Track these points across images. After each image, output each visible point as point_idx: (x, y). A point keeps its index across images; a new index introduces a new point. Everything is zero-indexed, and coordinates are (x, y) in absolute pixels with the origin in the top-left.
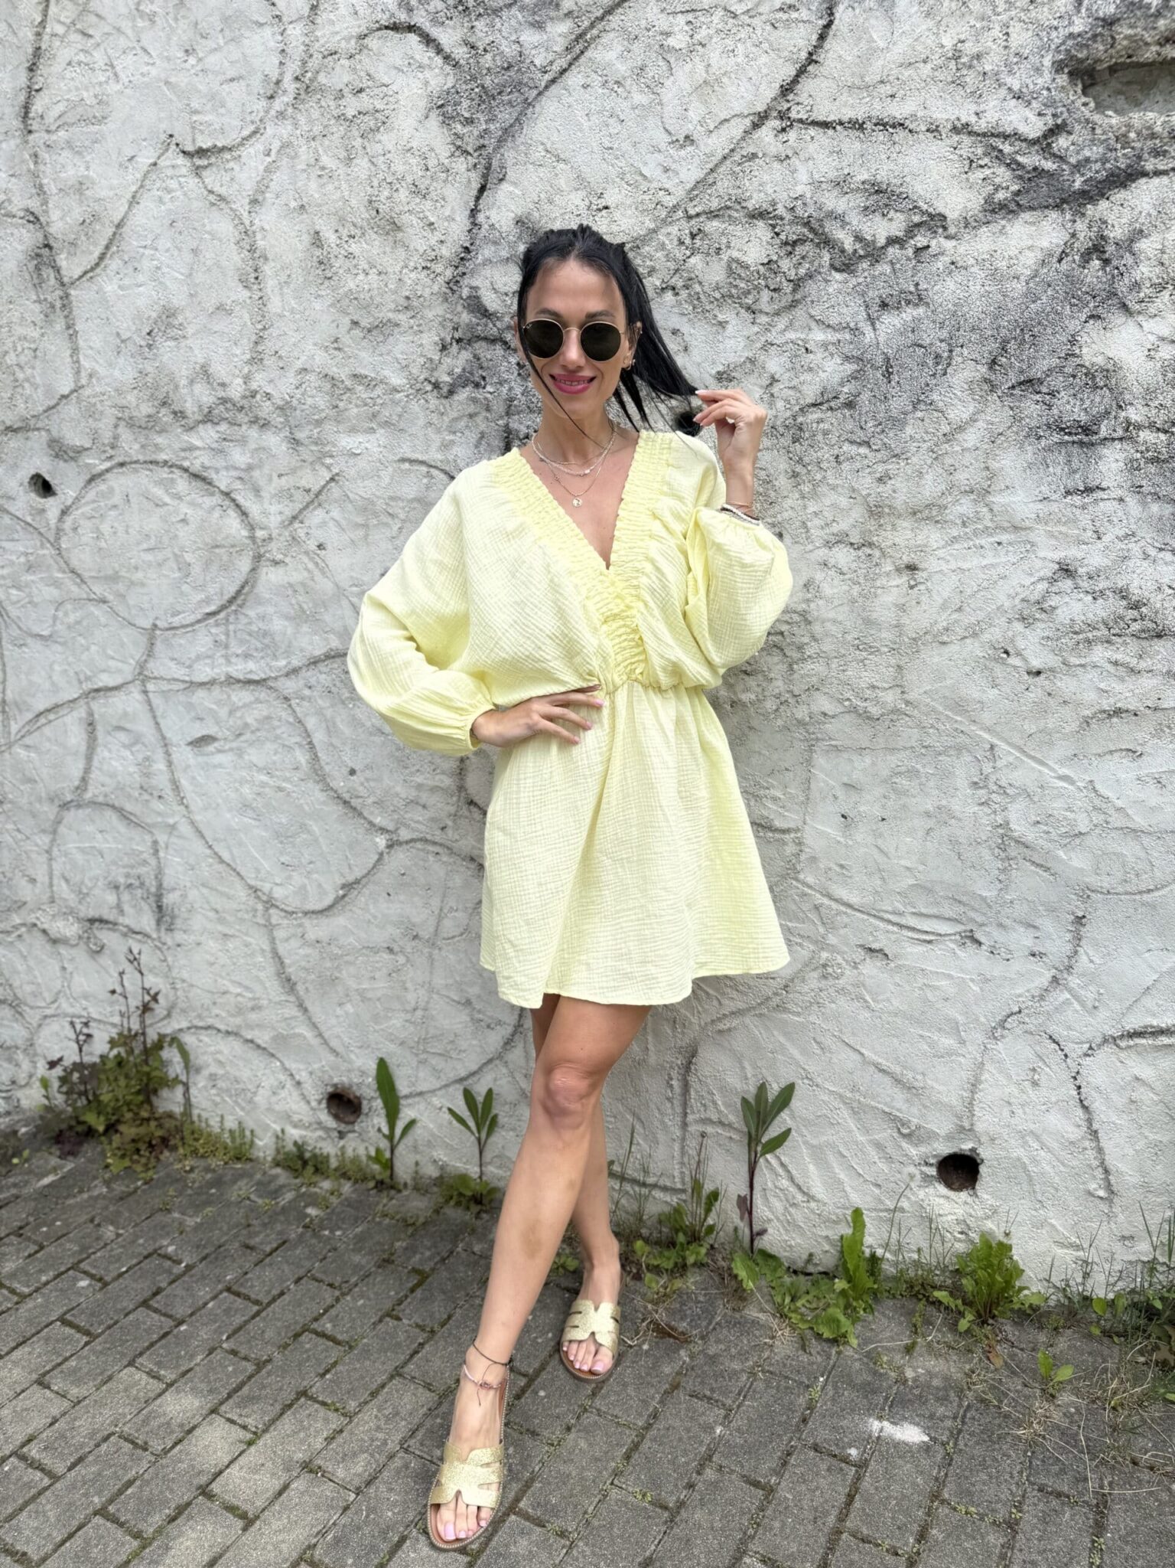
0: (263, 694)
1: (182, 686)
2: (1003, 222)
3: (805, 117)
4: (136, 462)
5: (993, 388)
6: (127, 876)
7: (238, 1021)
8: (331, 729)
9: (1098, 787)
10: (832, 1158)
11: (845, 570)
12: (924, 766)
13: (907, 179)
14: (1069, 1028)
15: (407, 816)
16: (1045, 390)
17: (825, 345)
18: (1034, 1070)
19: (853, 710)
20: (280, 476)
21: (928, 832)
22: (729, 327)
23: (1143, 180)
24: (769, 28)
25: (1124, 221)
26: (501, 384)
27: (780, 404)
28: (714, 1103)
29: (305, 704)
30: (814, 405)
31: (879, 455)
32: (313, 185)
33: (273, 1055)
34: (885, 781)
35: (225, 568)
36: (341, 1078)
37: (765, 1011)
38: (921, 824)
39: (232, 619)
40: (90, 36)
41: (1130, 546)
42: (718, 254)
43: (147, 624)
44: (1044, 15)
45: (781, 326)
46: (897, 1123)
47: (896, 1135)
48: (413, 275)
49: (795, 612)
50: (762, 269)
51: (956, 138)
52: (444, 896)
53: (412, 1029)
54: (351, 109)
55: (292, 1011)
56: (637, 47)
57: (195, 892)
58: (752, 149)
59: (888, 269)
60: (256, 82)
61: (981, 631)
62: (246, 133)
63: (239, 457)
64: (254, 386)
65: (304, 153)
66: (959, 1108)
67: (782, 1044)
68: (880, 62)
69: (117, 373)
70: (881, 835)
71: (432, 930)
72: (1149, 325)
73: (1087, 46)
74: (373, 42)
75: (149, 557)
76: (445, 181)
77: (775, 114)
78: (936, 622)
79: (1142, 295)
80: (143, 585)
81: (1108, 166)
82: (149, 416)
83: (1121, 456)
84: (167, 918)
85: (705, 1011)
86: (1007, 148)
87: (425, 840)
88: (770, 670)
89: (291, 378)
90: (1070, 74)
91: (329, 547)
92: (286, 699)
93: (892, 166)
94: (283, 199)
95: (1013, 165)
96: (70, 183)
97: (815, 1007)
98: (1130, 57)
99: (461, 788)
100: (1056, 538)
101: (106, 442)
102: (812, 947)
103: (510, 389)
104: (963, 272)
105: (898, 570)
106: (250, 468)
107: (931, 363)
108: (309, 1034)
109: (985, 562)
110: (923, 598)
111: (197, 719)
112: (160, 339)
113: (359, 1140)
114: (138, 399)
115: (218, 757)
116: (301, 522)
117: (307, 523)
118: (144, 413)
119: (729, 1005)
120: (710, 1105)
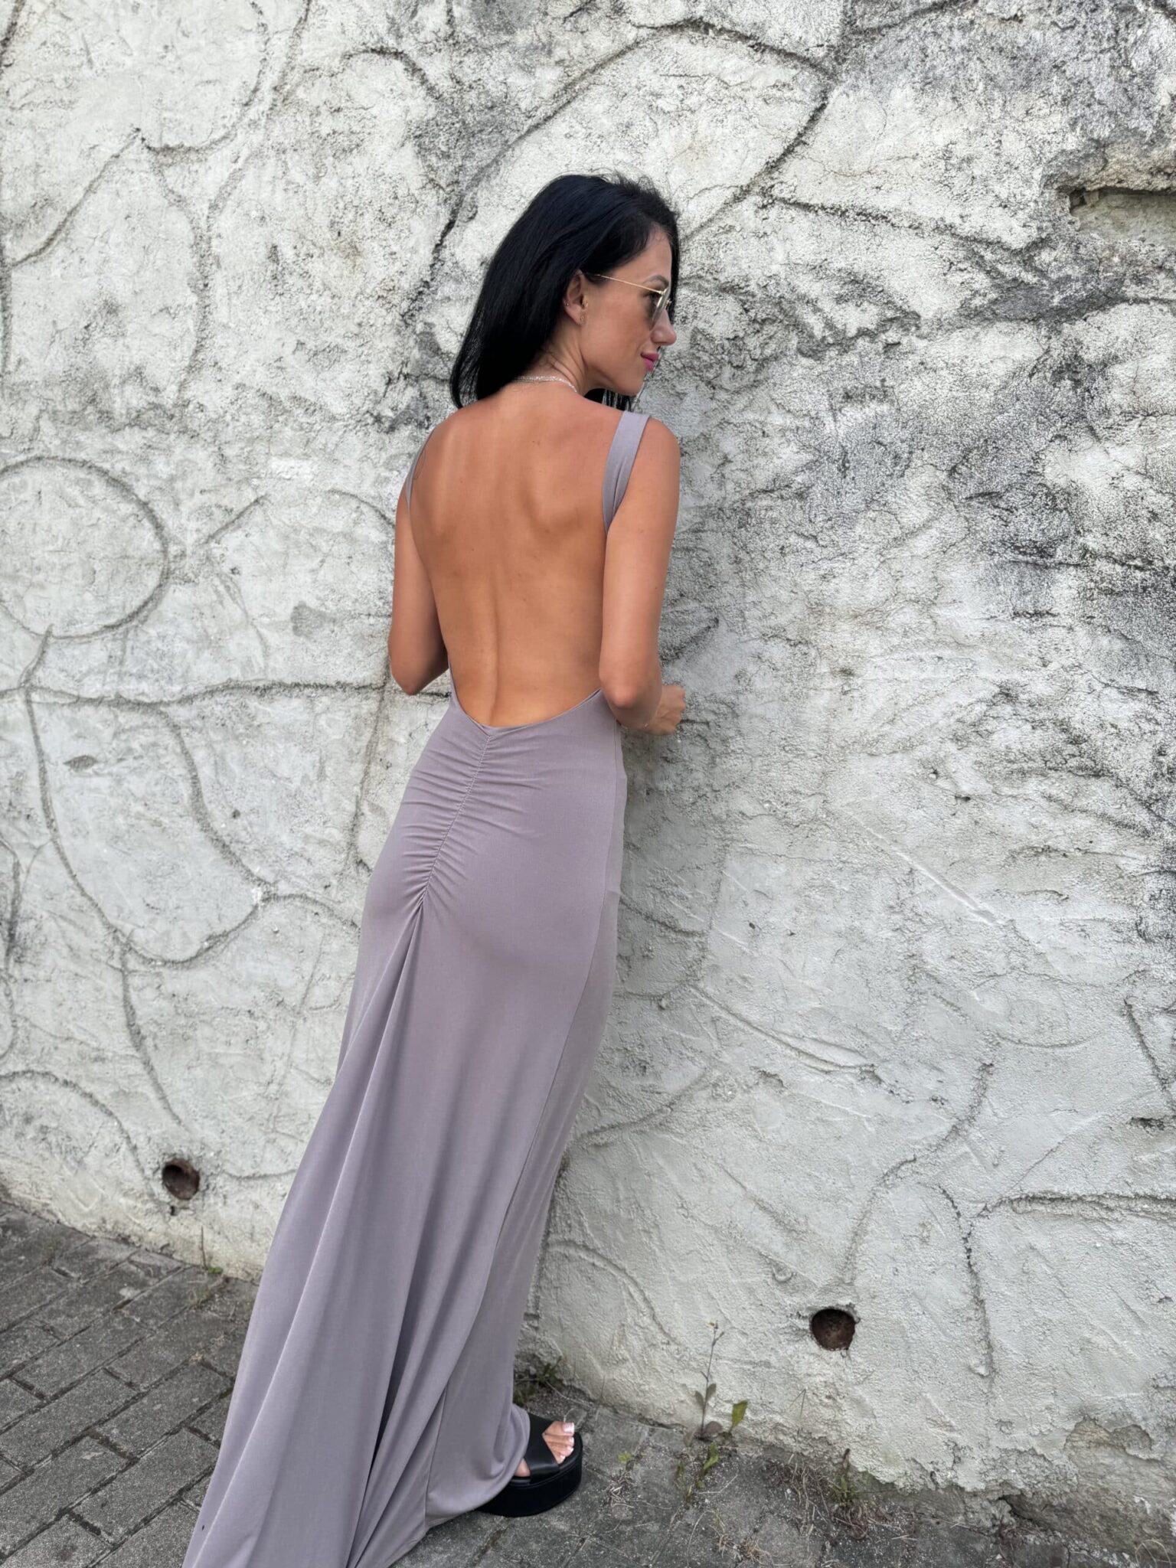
0: (152, 720)
1: (68, 701)
2: (978, 329)
3: (788, 196)
4: (53, 458)
5: (950, 496)
7: (81, 1071)
8: (220, 765)
9: (1018, 928)
10: (698, 1297)
11: (779, 666)
12: (840, 883)
13: (885, 273)
14: (965, 1184)
15: (289, 869)
16: (1003, 505)
17: (783, 431)
18: (923, 1225)
19: (772, 813)
20: (202, 492)
21: (838, 952)
22: (687, 399)
23: (1124, 306)
24: (760, 103)
25: (1099, 344)
27: (730, 486)
28: (581, 1225)
29: (196, 735)
30: (765, 491)
31: (825, 551)
32: (279, 196)
33: (111, 1114)
34: (798, 893)
35: (130, 580)
36: (182, 1148)
37: (647, 1128)
38: (829, 943)
39: (130, 636)
40: (69, 19)
41: (1076, 677)
42: (684, 322)
43: (41, 630)
44: (1038, 128)
45: (740, 405)
46: (775, 1268)
47: (769, 1281)
48: (367, 303)
49: (723, 703)
50: (726, 343)
51: (938, 238)
52: (318, 961)
53: (263, 1104)
55: (136, 1068)
56: (626, 105)
57: (52, 923)
58: (730, 222)
59: (856, 360)
60: (235, 89)
61: (912, 747)
62: (216, 136)
63: (162, 467)
64: (188, 395)
65: (272, 167)
66: (841, 1260)
67: (660, 1168)
68: (869, 153)
69: (48, 364)
70: (788, 951)
71: (299, 997)
72: (1116, 452)
73: (1078, 165)
74: (358, 63)
75: (55, 559)
76: (414, 211)
77: (757, 189)
78: (866, 733)
79: (1111, 421)
80: (42, 587)
81: (1089, 286)
82: (76, 412)
83: (1075, 583)
84: (18, 949)
86: (988, 256)
87: (304, 898)
88: (691, 760)
89: (229, 391)
90: (1060, 190)
91: (244, 571)
92: (175, 726)
93: (871, 257)
94: (246, 205)
95: (991, 272)
96: (27, 163)
97: (700, 1130)
98: (1120, 182)
99: (352, 845)
100: (1000, 661)
101: (26, 433)
102: (704, 1064)
104: (932, 374)
105: (833, 673)
106: (172, 479)
107: (889, 461)
108: (152, 1095)
109: (923, 676)
110: (856, 706)
111: (79, 736)
112: (96, 335)
113: (192, 1219)
114: (65, 393)
115: (96, 781)
116: (218, 542)
117: (224, 544)
118: (70, 408)
119: (609, 1118)
120: (576, 1225)
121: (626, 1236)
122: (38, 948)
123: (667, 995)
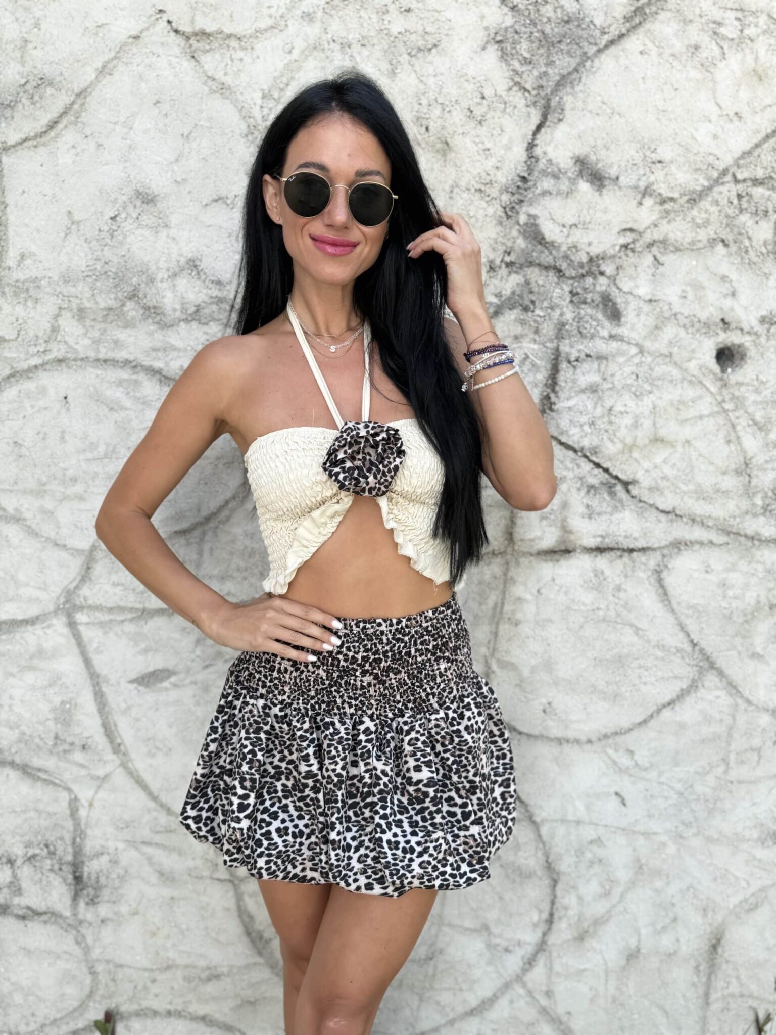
1: (130, 616)
4: (82, 359)
6: (28, 845)
26: (552, 308)
39: (207, 538)
43: (86, 545)
54: (397, 24)
55: (262, 974)
56: (692, 30)
57: (133, 853)
62: (261, 26)
69: (63, 258)
75: (96, 467)
76: (504, 111)
80: (81, 498)
82: (111, 309)
84: (91, 891)
85: (734, 894)
101: (40, 334)
103: (562, 315)
111: (146, 651)
112: (128, 226)
114: (93, 288)
115: (174, 695)
118: (103, 305)
119: (756, 885)
120: (734, 980)
122: (117, 883)
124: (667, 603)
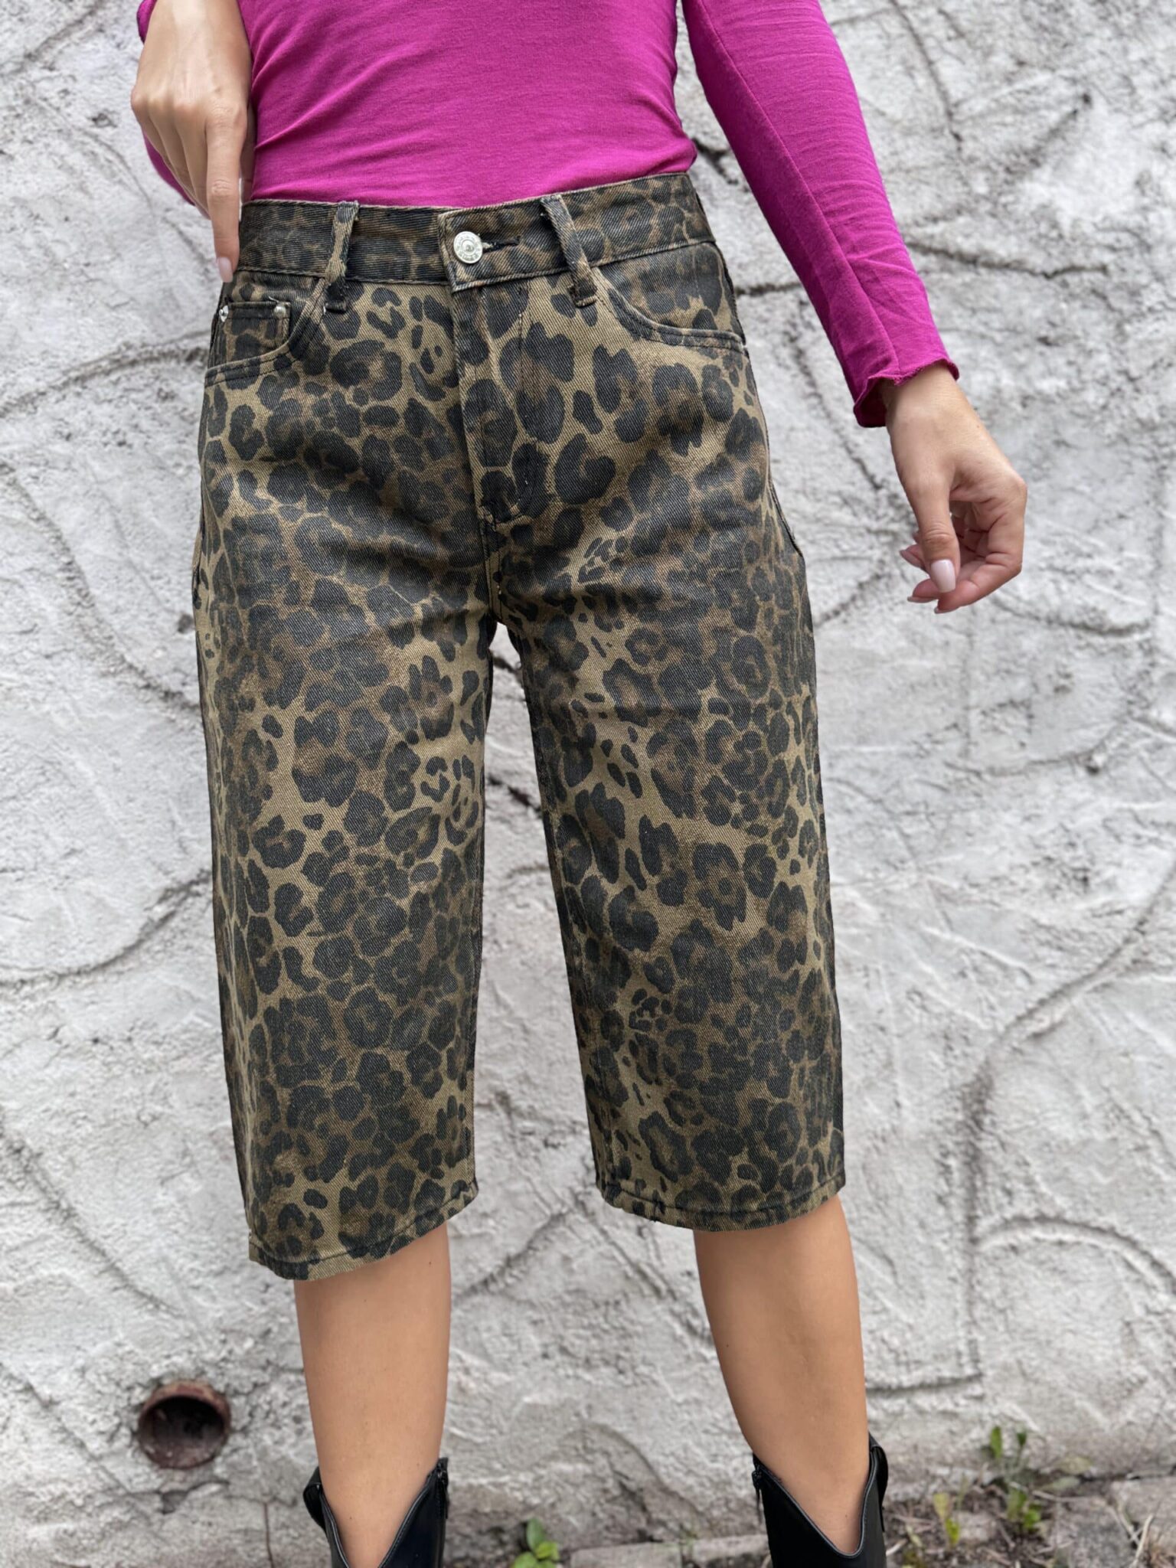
28: (1029, 1182)
29: (57, 475)
37: (1111, 977)
67: (1143, 1033)
85: (1003, 1002)
88: (1087, 334)
108: (80, 1274)
113: (219, 1501)
116: (51, 69)
117: (65, 68)
119: (1047, 981)
120: (1021, 1186)
121: (1106, 1171)
123: (1101, 746)
124: (814, 401)
